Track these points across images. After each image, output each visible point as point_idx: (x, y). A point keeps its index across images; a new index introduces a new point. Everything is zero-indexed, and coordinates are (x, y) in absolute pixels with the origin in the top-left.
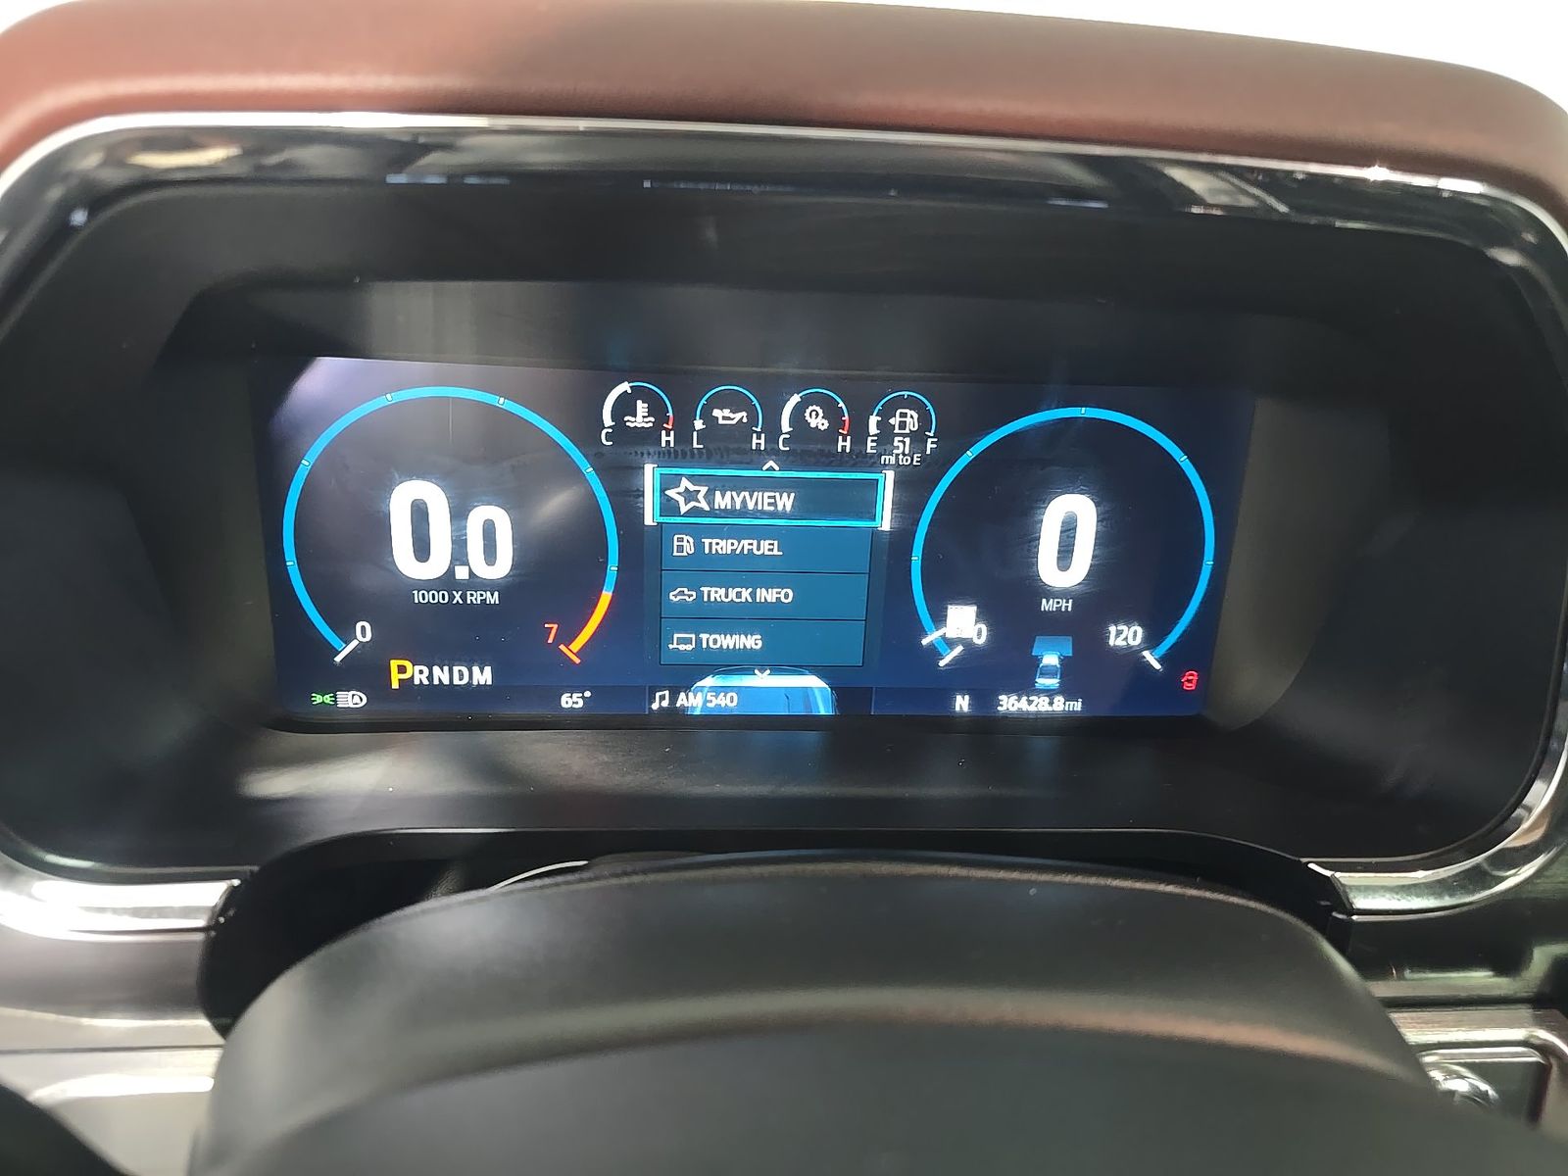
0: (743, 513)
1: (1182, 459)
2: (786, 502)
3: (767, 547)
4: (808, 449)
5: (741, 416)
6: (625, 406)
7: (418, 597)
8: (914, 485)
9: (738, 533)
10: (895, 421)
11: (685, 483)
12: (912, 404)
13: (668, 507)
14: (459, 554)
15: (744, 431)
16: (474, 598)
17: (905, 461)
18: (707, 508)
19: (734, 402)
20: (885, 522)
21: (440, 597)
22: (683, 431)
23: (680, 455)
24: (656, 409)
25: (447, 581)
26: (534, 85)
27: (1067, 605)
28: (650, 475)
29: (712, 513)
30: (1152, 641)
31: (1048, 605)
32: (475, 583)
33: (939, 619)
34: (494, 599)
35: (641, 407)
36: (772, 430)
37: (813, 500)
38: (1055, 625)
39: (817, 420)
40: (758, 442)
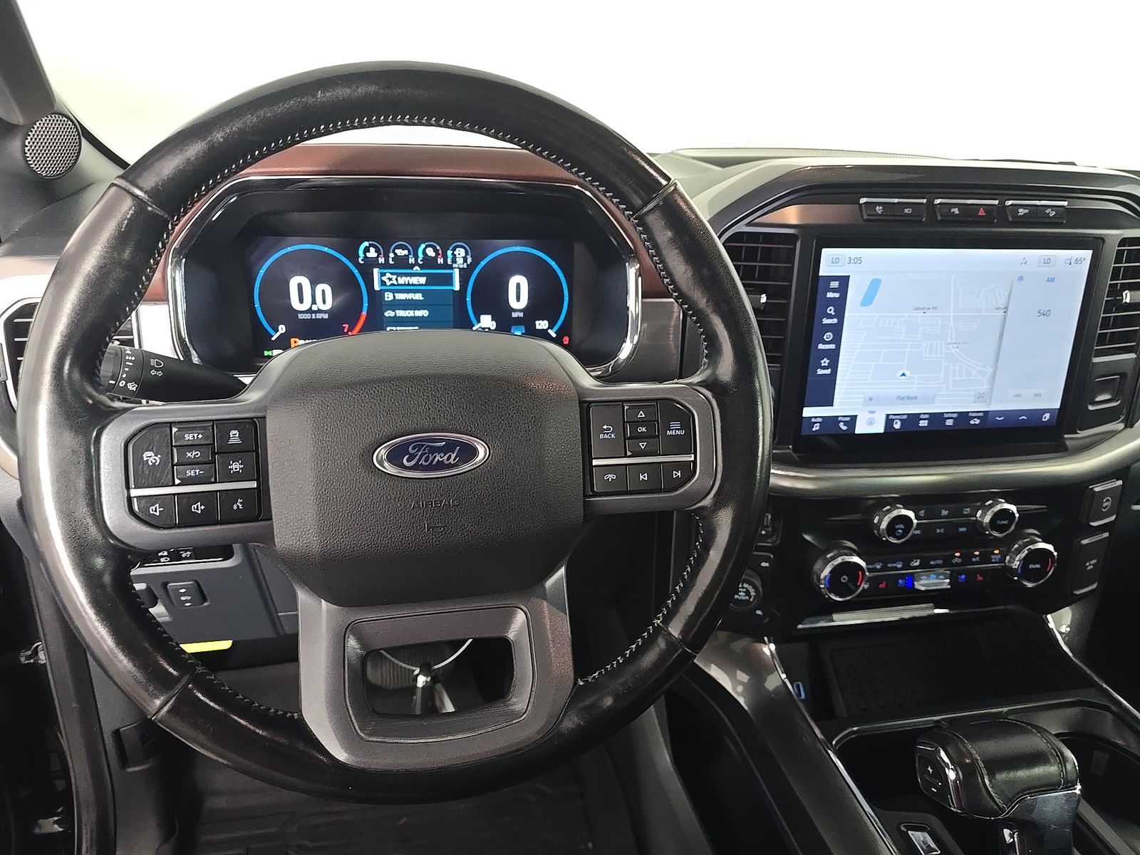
0: (409, 285)
1: (553, 263)
2: (423, 280)
3: (418, 297)
4: (429, 263)
5: (406, 252)
6: (367, 250)
7: (301, 316)
8: (465, 275)
9: (408, 292)
10: (456, 253)
11: (388, 275)
12: (461, 247)
13: (383, 283)
14: (314, 302)
15: (406, 257)
16: (319, 316)
17: (461, 266)
18: (396, 284)
19: (403, 248)
20: (457, 287)
21: (308, 316)
22: (387, 257)
23: (386, 266)
24: (377, 251)
25: (310, 311)
26: (342, 169)
27: (521, 315)
28: (376, 271)
29: (398, 285)
30: (551, 327)
31: (514, 315)
32: (319, 311)
33: (479, 321)
34: (326, 316)
35: (372, 250)
36: (416, 256)
37: (431, 280)
38: (518, 322)
39: (430, 252)
40: (412, 260)
